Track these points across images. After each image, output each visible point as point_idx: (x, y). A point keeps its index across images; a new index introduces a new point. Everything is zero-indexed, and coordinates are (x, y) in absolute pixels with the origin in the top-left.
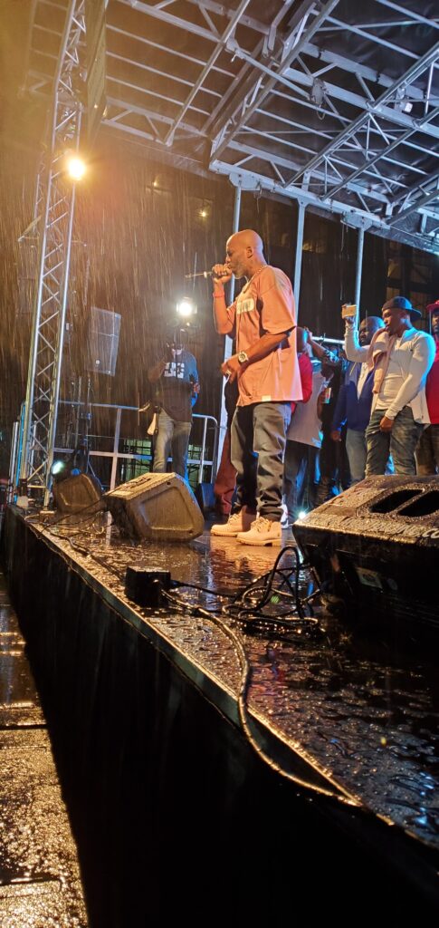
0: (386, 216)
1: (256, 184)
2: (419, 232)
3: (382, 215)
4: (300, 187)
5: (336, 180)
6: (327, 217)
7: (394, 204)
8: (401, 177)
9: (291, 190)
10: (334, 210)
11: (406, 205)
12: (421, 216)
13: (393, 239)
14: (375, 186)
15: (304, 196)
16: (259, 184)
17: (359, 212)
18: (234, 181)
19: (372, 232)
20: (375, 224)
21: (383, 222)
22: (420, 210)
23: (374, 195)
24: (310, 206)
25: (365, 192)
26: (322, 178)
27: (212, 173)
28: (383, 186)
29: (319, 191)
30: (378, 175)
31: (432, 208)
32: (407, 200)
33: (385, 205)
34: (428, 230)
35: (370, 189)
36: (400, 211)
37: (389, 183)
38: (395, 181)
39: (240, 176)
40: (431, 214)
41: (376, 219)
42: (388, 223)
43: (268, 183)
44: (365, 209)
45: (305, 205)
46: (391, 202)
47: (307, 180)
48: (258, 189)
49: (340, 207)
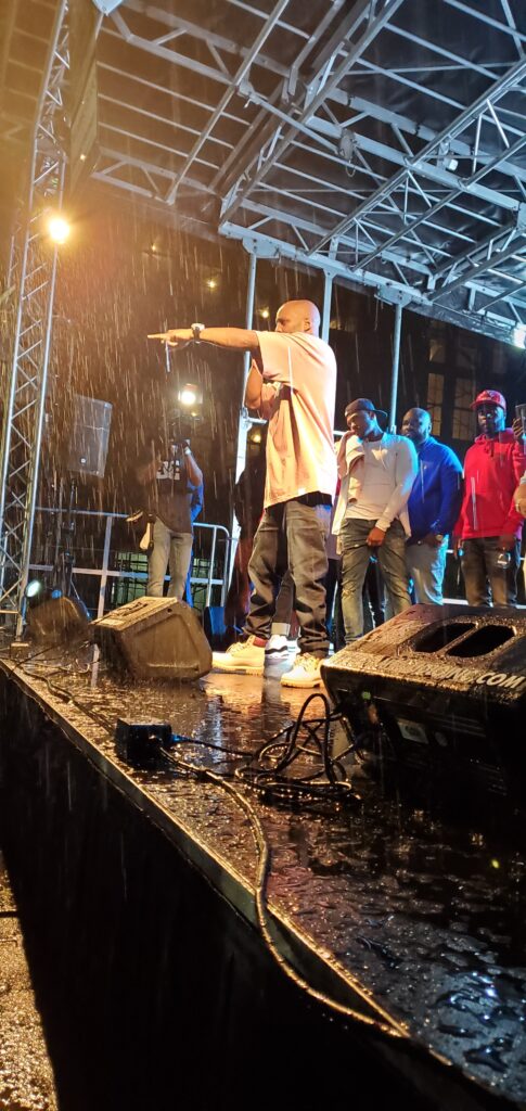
0: (428, 291)
1: (275, 250)
2: (467, 309)
3: (423, 289)
4: (326, 255)
5: (369, 248)
6: (359, 290)
7: (437, 276)
8: (446, 244)
9: (315, 259)
10: (367, 283)
11: (452, 278)
12: (469, 290)
13: (436, 317)
14: (414, 255)
15: (332, 267)
16: (278, 250)
17: (396, 285)
18: (248, 246)
19: (411, 309)
20: (415, 300)
21: (424, 297)
22: (468, 284)
23: (414, 266)
24: (338, 277)
25: (403, 262)
26: (353, 246)
27: (223, 237)
28: (424, 255)
29: (349, 260)
30: (418, 243)
31: (482, 282)
32: (452, 272)
33: (427, 277)
34: (476, 308)
35: (409, 258)
36: (444, 285)
37: (431, 252)
38: (438, 250)
39: (255, 241)
40: (480, 289)
41: (416, 294)
42: (430, 298)
43: (289, 249)
44: (403, 283)
45: (332, 276)
46: (434, 274)
47: (334, 247)
48: (277, 257)
49: (372, 279)
